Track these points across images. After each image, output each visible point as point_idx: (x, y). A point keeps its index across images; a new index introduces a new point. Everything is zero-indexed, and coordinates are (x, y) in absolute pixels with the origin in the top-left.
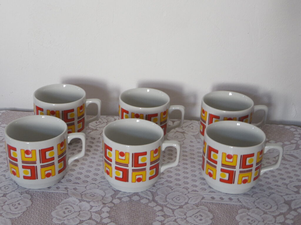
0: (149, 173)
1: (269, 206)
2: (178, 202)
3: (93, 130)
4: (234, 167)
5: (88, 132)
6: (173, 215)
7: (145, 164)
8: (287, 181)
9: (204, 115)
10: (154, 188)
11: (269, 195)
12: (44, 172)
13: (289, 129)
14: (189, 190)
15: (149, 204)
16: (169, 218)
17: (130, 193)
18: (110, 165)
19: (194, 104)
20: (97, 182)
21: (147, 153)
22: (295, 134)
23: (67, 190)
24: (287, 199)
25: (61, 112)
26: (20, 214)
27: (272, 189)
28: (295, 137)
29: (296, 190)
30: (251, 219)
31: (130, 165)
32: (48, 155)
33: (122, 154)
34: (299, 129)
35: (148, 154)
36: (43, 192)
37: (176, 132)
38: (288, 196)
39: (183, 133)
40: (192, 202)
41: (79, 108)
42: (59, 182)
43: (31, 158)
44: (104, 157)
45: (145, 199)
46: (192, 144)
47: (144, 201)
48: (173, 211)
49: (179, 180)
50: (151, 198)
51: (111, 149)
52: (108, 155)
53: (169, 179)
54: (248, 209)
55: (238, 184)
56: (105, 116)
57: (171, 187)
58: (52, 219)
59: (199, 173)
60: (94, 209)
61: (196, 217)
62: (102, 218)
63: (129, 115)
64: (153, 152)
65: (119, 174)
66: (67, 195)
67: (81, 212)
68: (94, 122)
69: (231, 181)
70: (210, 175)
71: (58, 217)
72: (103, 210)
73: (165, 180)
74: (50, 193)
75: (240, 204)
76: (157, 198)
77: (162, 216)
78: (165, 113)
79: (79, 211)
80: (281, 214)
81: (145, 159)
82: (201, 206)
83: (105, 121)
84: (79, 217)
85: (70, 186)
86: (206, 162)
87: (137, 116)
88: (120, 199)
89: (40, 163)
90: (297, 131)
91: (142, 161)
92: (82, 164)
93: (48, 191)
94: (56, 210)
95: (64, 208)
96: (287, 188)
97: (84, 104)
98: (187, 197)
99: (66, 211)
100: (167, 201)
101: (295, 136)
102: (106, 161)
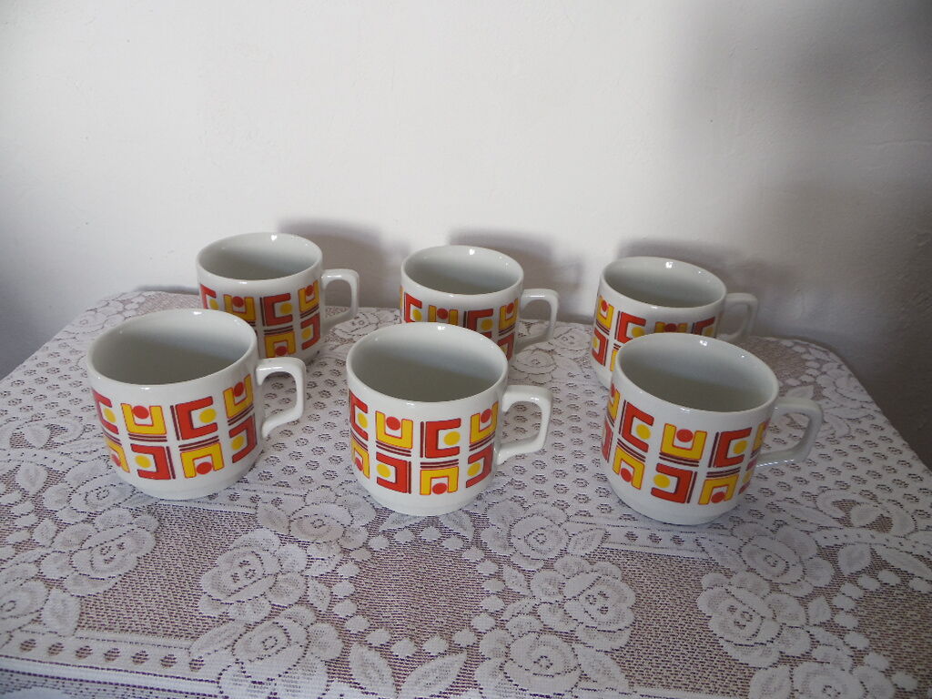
0: (465, 470)
1: (781, 566)
2: (540, 547)
3: (343, 341)
4: (695, 463)
5: (329, 347)
6: (526, 592)
7: (456, 451)
8: (813, 488)
9: (604, 314)
10: (478, 503)
11: (774, 528)
12: (191, 460)
13: (790, 347)
14: (570, 511)
15: (466, 555)
16: (518, 603)
17: (415, 517)
18: (365, 447)
19: (576, 286)
20: (333, 483)
21: (463, 423)
22: (806, 360)
23: (254, 505)
24: (823, 543)
25: (257, 302)
26: (113, 581)
27: (780, 510)
28: (808, 368)
29: (841, 514)
30: (741, 608)
31: (416, 451)
32: (198, 419)
33: (393, 423)
34: (813, 348)
35: (465, 424)
36: (193, 510)
37: (534, 351)
38: (825, 532)
39: (551, 352)
40: (578, 550)
41: (303, 293)
42: (241, 480)
43: (152, 426)
44: (350, 425)
45: (454, 538)
46: (571, 381)
47: (452, 544)
48: (528, 575)
49: (543, 480)
50: (469, 535)
51: (364, 408)
52: (357, 422)
53: (517, 478)
54: (728, 574)
55: (699, 503)
56: (374, 310)
57: (522, 502)
58: (197, 598)
59: (593, 461)
60: (316, 570)
61: (591, 599)
62: (334, 600)
63: (424, 311)
64: (476, 419)
65: (388, 474)
66: (251, 521)
67: (280, 577)
68: (348, 323)
69: (681, 495)
70: (626, 476)
71: (216, 595)
72: (339, 570)
73: (508, 479)
74: (209, 512)
75: (704, 556)
76: (486, 535)
77: (497, 594)
78: (510, 308)
79: (276, 575)
80: (817, 592)
81: (457, 437)
82: (602, 564)
83: (374, 320)
84: (270, 596)
85: (265, 492)
86: (615, 443)
87: (443, 315)
88: (389, 534)
89: (178, 439)
90: (810, 354)
91: (446, 441)
92: (305, 429)
93: (207, 507)
94: (215, 569)
95: (237, 562)
96: (817, 508)
97: (316, 282)
98: (563, 534)
99: (241, 572)
100: (511, 545)
101: (808, 364)
102: (355, 437)
